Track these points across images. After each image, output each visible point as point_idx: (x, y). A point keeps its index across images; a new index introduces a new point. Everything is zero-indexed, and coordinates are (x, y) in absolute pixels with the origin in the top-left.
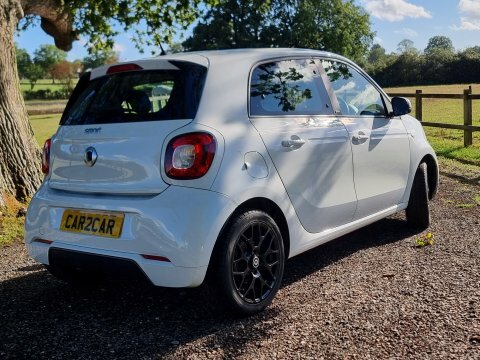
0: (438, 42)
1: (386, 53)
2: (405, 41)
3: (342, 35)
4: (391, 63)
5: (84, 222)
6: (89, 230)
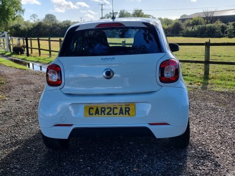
0: (49, 17)
1: (24, 20)
2: (34, 15)
3: (8, 9)
4: (35, 26)
5: (105, 110)
6: (111, 114)
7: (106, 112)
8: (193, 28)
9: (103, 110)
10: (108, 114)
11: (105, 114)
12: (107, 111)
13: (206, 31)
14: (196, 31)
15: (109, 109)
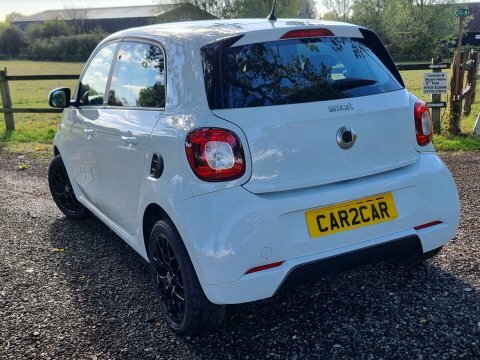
5: (347, 217)
6: (359, 222)
7: (350, 220)
8: (49, 42)
9: (343, 215)
10: (354, 223)
11: (349, 225)
12: (351, 216)
13: (79, 49)
14: (57, 49)
15: (354, 213)
